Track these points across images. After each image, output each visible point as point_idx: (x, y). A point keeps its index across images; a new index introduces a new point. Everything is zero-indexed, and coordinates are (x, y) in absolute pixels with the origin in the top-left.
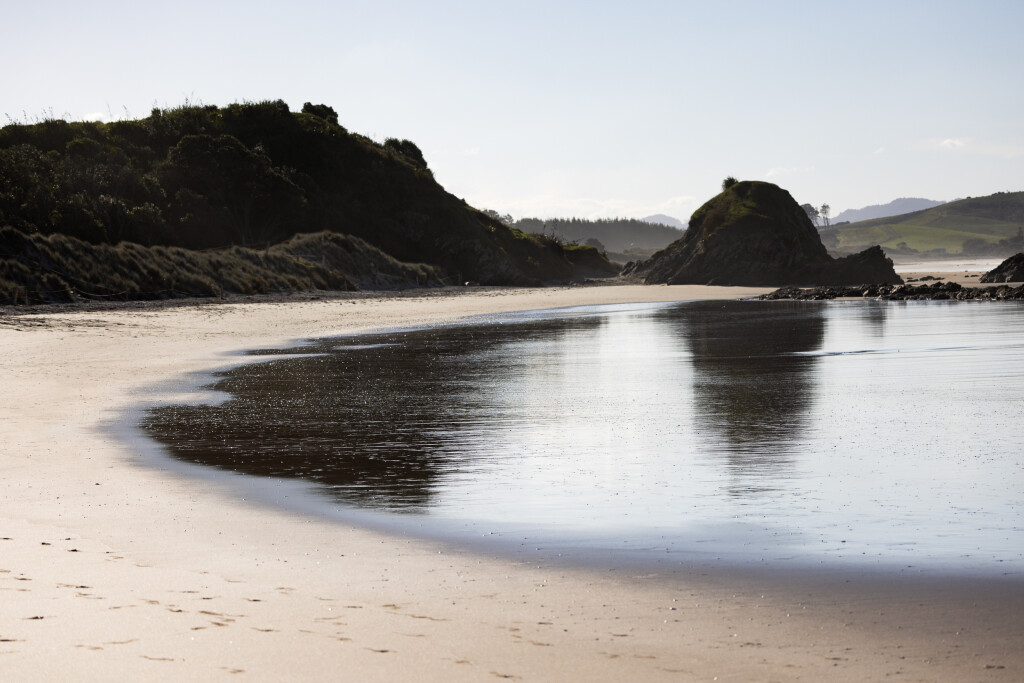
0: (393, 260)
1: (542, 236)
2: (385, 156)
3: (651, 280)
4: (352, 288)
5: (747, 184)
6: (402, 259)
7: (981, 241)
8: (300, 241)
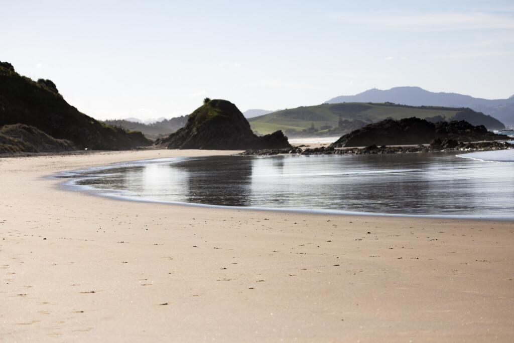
0: (51, 138)
1: (116, 127)
2: (40, 87)
3: (171, 147)
4: (36, 151)
5: (215, 101)
6: (55, 138)
7: (294, 130)
8: (8, 129)
